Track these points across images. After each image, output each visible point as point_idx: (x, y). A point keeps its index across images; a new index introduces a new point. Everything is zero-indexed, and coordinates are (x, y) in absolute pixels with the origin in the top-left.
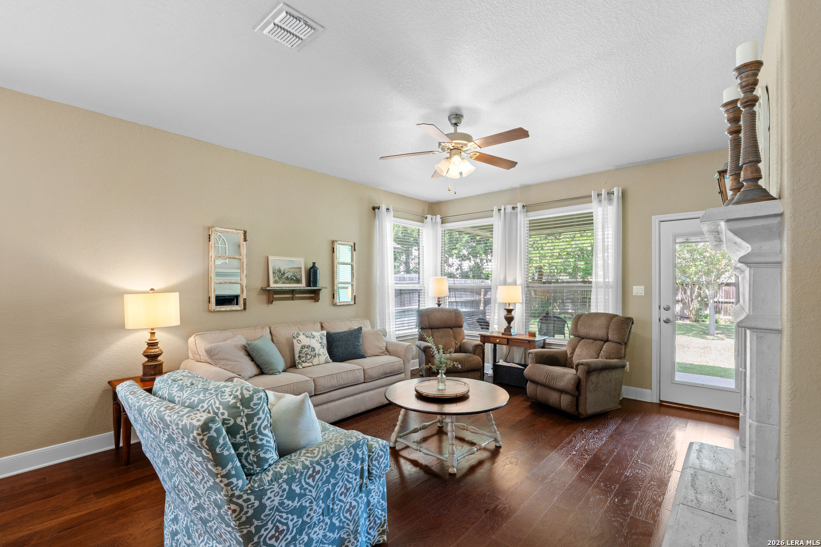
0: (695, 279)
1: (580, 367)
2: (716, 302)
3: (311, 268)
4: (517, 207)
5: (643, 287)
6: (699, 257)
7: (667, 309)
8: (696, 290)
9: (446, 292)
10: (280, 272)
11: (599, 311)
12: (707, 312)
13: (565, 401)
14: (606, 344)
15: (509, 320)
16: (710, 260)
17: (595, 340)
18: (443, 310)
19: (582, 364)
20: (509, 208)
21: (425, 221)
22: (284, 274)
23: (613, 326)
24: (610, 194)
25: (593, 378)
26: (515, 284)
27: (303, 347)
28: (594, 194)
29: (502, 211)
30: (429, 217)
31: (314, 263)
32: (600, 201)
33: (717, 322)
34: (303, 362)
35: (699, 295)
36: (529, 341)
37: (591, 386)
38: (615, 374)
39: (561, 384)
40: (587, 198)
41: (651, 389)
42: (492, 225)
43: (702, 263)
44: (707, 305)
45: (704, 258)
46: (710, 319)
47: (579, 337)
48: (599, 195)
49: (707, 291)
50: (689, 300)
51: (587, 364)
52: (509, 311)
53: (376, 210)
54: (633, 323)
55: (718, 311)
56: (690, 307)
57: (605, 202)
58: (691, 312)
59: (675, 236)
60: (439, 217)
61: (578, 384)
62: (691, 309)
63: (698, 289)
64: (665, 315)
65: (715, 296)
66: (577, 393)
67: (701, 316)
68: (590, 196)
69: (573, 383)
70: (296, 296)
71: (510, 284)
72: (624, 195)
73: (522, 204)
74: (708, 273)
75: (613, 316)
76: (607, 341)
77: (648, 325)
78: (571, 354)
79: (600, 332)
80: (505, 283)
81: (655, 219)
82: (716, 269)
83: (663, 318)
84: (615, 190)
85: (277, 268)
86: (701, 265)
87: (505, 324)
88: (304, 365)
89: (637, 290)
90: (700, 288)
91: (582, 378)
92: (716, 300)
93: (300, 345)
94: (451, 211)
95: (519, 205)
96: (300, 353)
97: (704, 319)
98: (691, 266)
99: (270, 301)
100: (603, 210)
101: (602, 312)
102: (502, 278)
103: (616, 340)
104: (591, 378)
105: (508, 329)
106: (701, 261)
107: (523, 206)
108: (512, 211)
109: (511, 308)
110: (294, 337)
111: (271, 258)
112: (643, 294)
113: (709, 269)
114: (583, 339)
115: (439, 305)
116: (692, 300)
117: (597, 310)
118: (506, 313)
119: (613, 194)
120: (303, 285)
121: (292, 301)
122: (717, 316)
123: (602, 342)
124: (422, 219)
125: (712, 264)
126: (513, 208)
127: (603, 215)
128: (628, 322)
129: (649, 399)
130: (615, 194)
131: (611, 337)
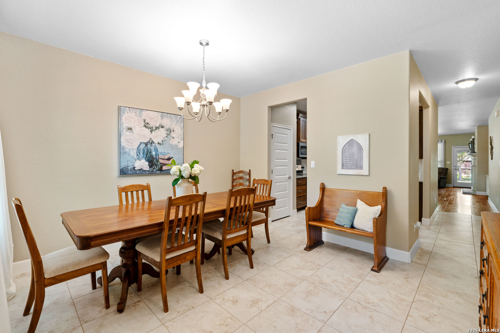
7: (456, 166)
23: (445, 170)
48: (439, 141)
57: (441, 143)
59: (457, 151)
64: (455, 168)
72: (445, 141)
75: (444, 168)
76: (443, 173)
77: (451, 170)
81: (453, 147)
84: (443, 140)
89: (448, 163)
112: (450, 163)
127: (440, 145)
128: (447, 169)
129: (451, 186)
130: (443, 141)
131: (443, 172)
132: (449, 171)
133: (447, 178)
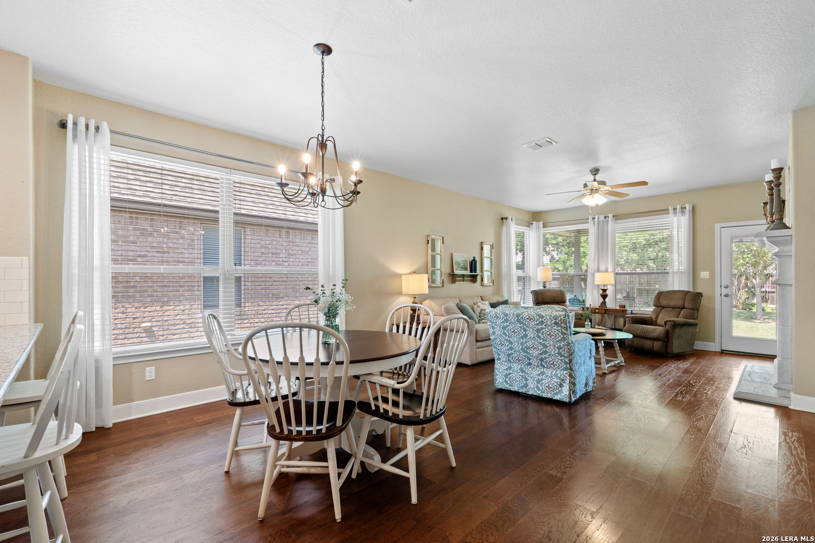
0: (742, 270)
1: (668, 323)
2: (763, 292)
3: (472, 261)
4: (609, 217)
5: (708, 273)
6: (746, 250)
7: (727, 287)
8: (744, 281)
9: (551, 277)
10: (458, 263)
11: (675, 289)
12: (755, 301)
13: (657, 345)
14: (683, 310)
15: (604, 296)
16: (757, 253)
17: (674, 308)
18: (549, 291)
19: (670, 321)
20: (602, 217)
21: (531, 226)
22: (459, 264)
23: (688, 297)
24: (683, 208)
25: (677, 330)
26: (607, 271)
27: (482, 310)
28: (671, 208)
29: (596, 219)
30: (534, 223)
31: (474, 257)
32: (675, 213)
33: (763, 310)
34: (482, 319)
35: (746, 286)
36: (623, 311)
37: (676, 335)
38: (690, 329)
39: (655, 334)
40: (665, 211)
41: (715, 342)
42: (588, 229)
43: (749, 256)
44: (754, 295)
45: (751, 251)
46: (757, 307)
47: (661, 307)
48: (675, 209)
49: (754, 281)
50: (735, 290)
51: (673, 321)
52: (604, 291)
53: (504, 220)
54: (702, 296)
55: (765, 300)
56: (737, 297)
57: (679, 214)
58: (738, 301)
59: (732, 238)
60: (541, 223)
61: (667, 334)
62: (738, 298)
63: (745, 279)
64: (725, 291)
65: (762, 287)
66: (666, 340)
67: (748, 304)
68: (668, 210)
69: (664, 333)
70: (465, 279)
71: (602, 272)
72: (694, 210)
73: (612, 215)
74: (755, 265)
75: (687, 292)
76: (683, 308)
77: (712, 298)
78: (656, 318)
79: (679, 303)
80: (598, 271)
81: (717, 226)
82: (763, 260)
83: (724, 293)
84: (687, 206)
85: (456, 260)
86: (748, 257)
87: (601, 300)
88: (483, 321)
89: (704, 275)
90: (747, 279)
91: (669, 330)
92: (763, 290)
93: (480, 309)
94: (551, 218)
95: (610, 216)
96: (480, 314)
97: (750, 307)
98: (739, 258)
99: (453, 281)
100: (678, 220)
101: (678, 289)
102: (596, 267)
103: (691, 307)
104: (676, 330)
105: (604, 303)
106: (748, 254)
107: (614, 216)
108: (604, 219)
109: (605, 288)
110: (475, 304)
111: (454, 254)
112: (708, 277)
113: (756, 261)
114: (664, 308)
115: (545, 287)
116: (739, 290)
117: (673, 288)
118: (601, 292)
119: (686, 208)
120: (468, 272)
121: (463, 282)
122: (764, 305)
123: (680, 310)
124: (529, 225)
125: (759, 256)
126: (605, 217)
127: (678, 223)
128: (699, 295)
129: (713, 350)
130: (687, 209)
131: (686, 305)
132: (704, 301)
133: (696, 325)
